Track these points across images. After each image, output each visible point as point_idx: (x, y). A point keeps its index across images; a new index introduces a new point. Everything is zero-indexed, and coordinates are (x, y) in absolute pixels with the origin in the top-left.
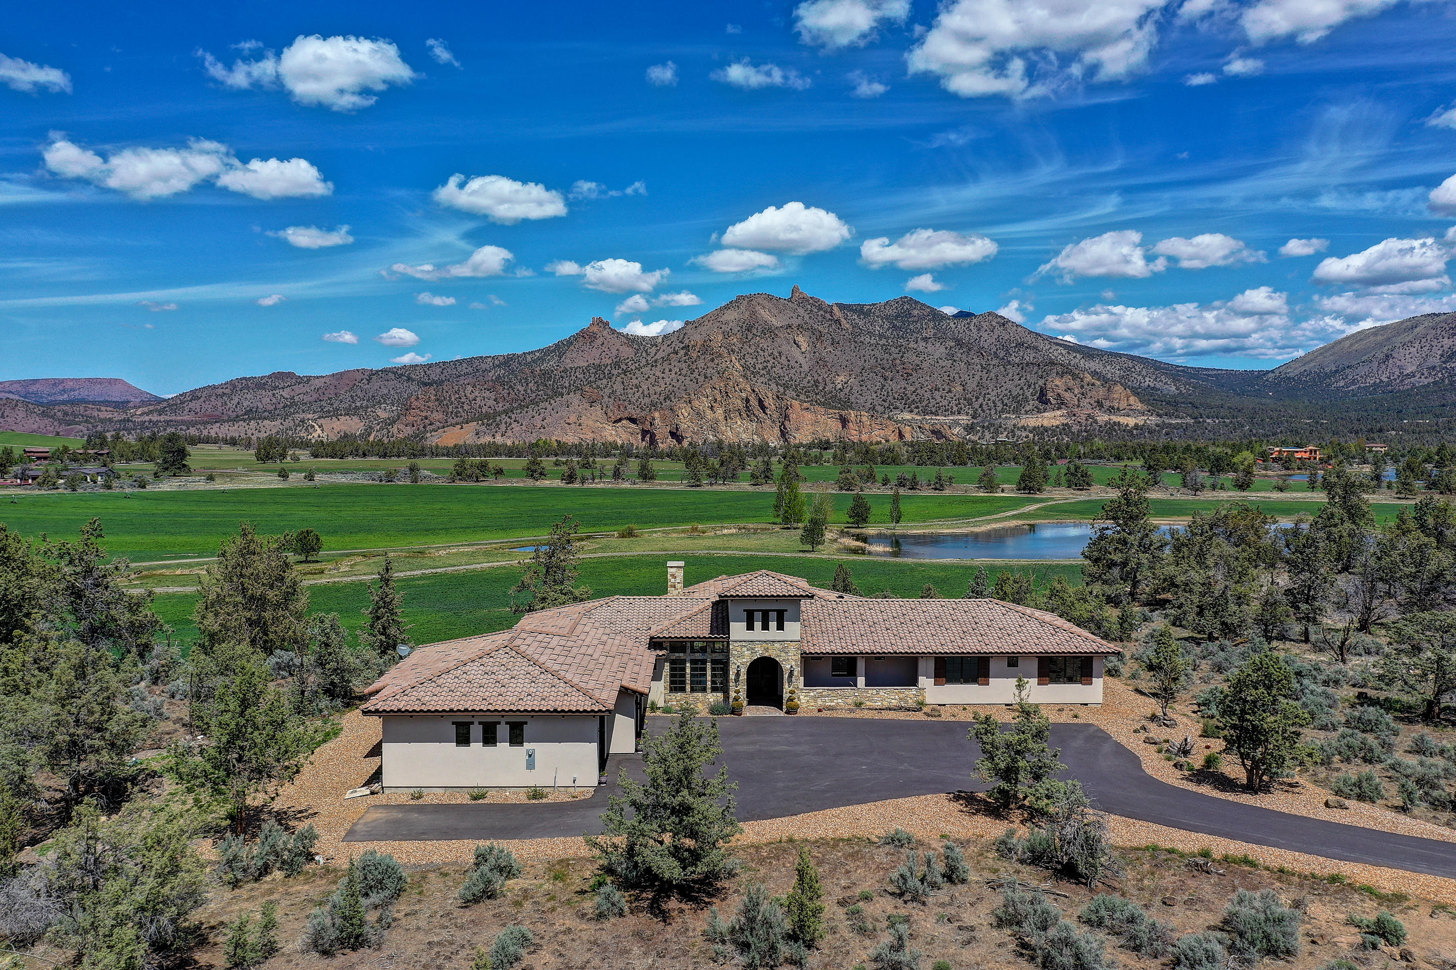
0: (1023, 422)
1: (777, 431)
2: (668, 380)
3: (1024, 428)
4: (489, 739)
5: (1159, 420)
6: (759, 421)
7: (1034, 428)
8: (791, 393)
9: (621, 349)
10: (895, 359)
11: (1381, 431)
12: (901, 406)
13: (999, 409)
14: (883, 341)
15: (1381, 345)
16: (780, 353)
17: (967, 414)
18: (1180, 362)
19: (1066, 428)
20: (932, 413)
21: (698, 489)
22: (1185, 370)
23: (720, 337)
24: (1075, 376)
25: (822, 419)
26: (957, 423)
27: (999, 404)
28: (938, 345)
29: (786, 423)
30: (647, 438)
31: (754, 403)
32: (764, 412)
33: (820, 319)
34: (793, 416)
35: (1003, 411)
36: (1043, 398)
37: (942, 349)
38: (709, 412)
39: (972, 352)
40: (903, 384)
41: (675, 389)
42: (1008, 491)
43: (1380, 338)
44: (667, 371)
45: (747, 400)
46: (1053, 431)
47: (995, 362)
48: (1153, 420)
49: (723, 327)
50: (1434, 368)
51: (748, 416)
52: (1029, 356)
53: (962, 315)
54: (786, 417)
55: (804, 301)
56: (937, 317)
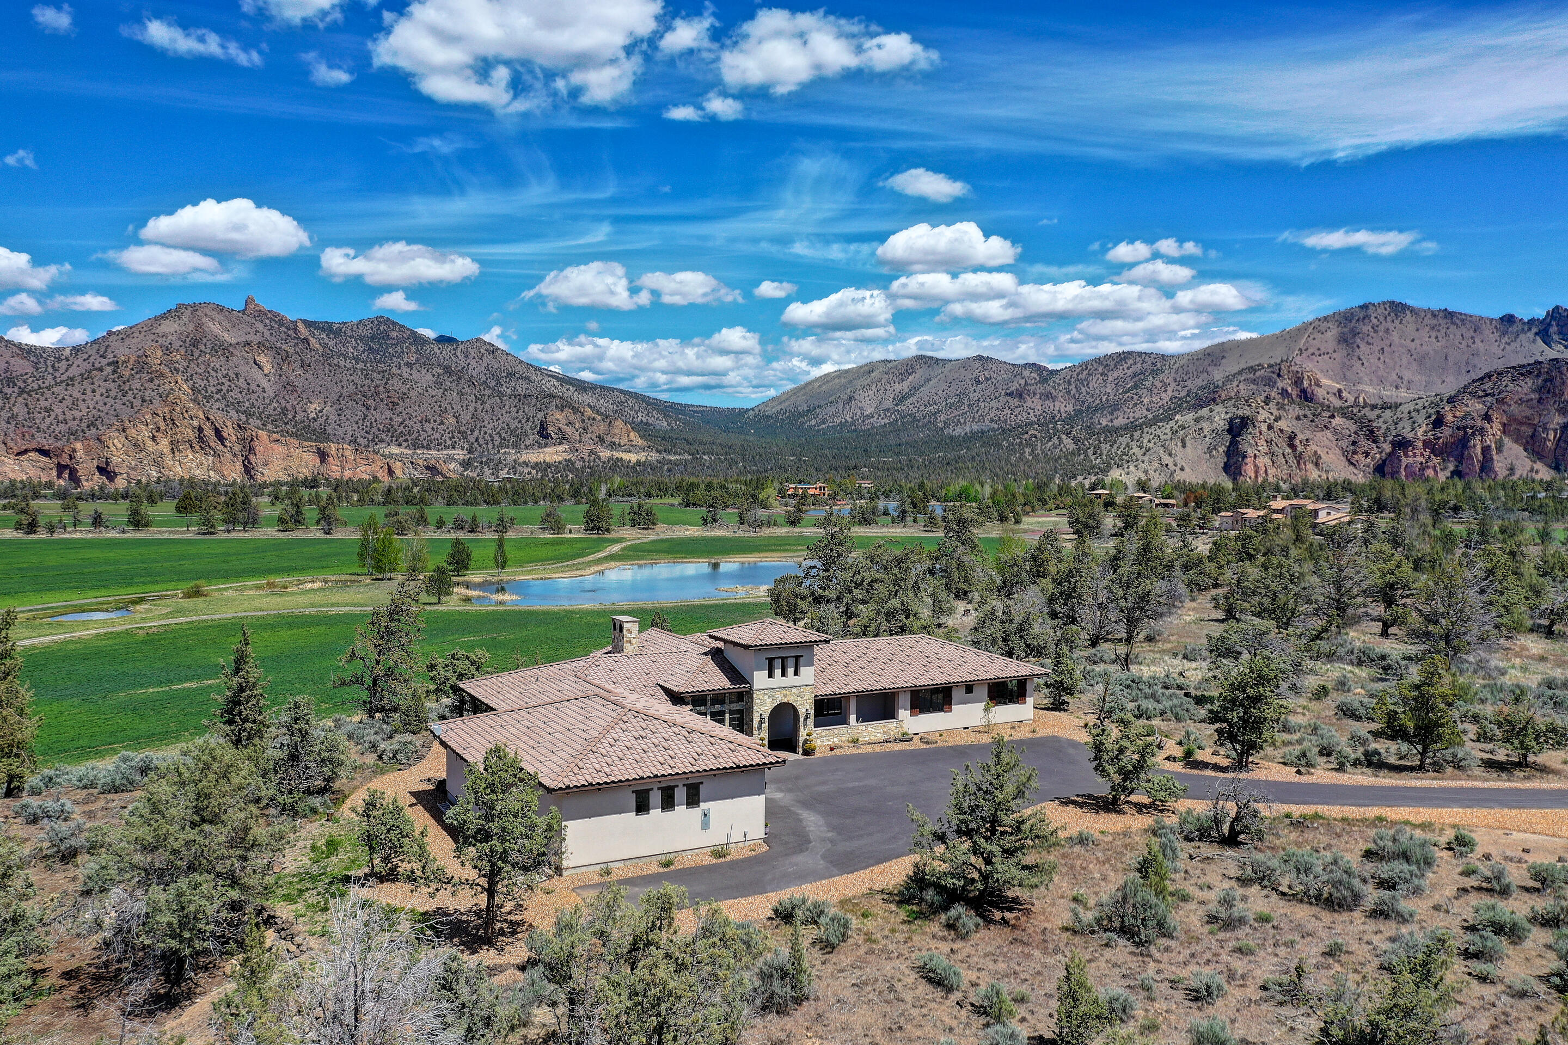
0: (523, 458)
1: (239, 466)
2: (91, 404)
3: (526, 464)
4: (668, 803)
5: (659, 457)
6: (216, 454)
7: (537, 464)
8: (254, 422)
9: (12, 361)
10: (377, 386)
11: (855, 467)
12: (388, 439)
13: (496, 443)
14: (361, 365)
15: (844, 387)
16: (237, 374)
17: (463, 448)
18: (663, 397)
19: (569, 464)
20: (423, 447)
21: (212, 537)
22: (673, 406)
23: (159, 353)
24: (575, 410)
25: (296, 453)
26: (452, 458)
27: (496, 438)
28: (424, 371)
29: (251, 457)
30: (66, 475)
31: (209, 432)
32: (223, 444)
33: (283, 335)
34: (259, 449)
35: (501, 446)
36: (543, 433)
37: (429, 377)
38: (149, 443)
39: (463, 381)
40: (388, 414)
41: (102, 414)
42: (575, 532)
43: (843, 380)
44: (89, 392)
45: (200, 430)
46: (556, 466)
47: (487, 392)
48: (654, 456)
49: (160, 340)
50: (888, 410)
51: (202, 448)
52: (522, 388)
53: (443, 340)
54: (251, 450)
55: (261, 314)
56: (419, 341)
